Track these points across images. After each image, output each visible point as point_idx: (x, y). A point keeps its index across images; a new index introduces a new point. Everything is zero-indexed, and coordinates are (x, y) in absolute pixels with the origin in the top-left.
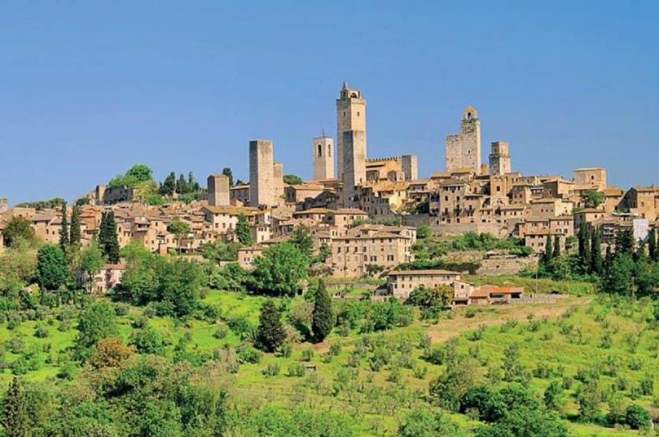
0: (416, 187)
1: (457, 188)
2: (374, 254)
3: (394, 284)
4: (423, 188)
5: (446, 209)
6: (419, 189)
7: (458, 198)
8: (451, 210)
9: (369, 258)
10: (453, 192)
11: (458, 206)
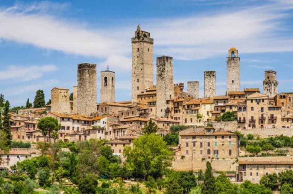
0: (219, 101)
1: (261, 101)
2: (216, 148)
3: (243, 172)
4: (225, 102)
5: (252, 117)
6: (221, 103)
7: (262, 108)
8: (257, 118)
9: (212, 152)
10: (258, 103)
11: (262, 115)
